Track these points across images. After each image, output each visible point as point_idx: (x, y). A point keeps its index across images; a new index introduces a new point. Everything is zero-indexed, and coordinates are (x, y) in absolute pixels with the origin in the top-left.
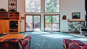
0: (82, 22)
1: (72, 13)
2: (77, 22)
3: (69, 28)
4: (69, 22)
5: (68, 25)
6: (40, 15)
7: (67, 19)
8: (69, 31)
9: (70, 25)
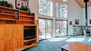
0: (80, 27)
1: (75, 20)
2: (78, 27)
3: (74, 32)
4: (74, 27)
5: (73, 29)
6: (52, 20)
7: (73, 24)
8: (74, 34)
9: (75, 30)
